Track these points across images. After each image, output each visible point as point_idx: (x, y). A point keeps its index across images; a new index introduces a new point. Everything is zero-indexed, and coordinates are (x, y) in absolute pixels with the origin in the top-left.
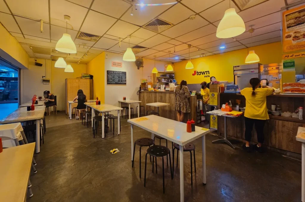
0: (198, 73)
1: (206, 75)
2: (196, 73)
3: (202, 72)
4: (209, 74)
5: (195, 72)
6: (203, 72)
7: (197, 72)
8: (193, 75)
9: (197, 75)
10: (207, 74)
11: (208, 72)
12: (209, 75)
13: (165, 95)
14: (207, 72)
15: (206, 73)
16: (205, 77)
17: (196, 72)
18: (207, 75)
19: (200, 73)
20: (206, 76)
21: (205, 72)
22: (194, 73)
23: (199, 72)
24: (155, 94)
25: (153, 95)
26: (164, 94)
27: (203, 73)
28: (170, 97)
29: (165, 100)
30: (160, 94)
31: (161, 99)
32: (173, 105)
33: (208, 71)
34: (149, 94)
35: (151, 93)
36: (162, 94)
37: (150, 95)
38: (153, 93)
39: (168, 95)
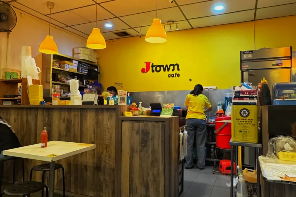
0: (154, 68)
1: (171, 72)
2: (151, 68)
3: (163, 66)
4: (178, 70)
5: (148, 64)
6: (167, 66)
7: (153, 66)
8: (143, 71)
9: (153, 71)
10: (173, 70)
11: (176, 67)
12: (178, 72)
13: (82, 116)
14: (174, 65)
15: (172, 67)
16: (169, 76)
17: (151, 65)
18: (174, 73)
19: (158, 69)
20: (173, 76)
21: (170, 65)
22: (145, 67)
23: (157, 66)
24: (46, 114)
25: (40, 118)
26: (78, 113)
27: (166, 68)
28: (98, 123)
29: (81, 132)
30: (65, 115)
31: (68, 129)
32: (107, 147)
33: (177, 65)
34: (27, 115)
35: (33, 112)
36: (73, 113)
37: (31, 118)
38: (40, 113)
39: (90, 117)
